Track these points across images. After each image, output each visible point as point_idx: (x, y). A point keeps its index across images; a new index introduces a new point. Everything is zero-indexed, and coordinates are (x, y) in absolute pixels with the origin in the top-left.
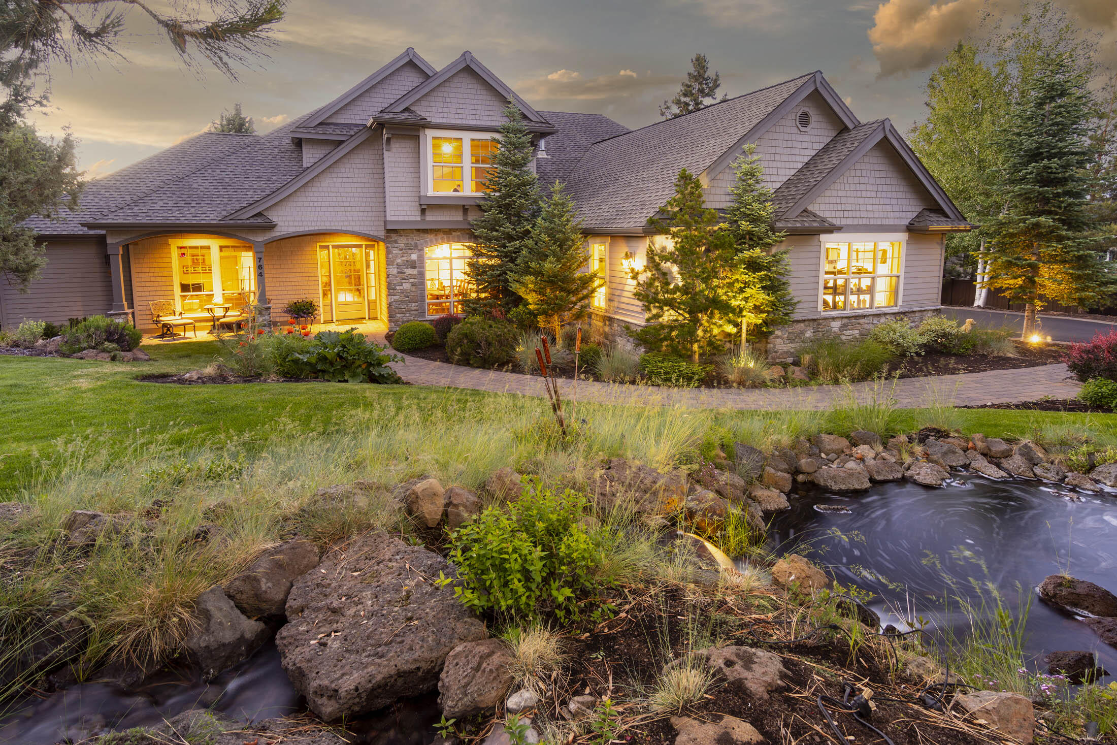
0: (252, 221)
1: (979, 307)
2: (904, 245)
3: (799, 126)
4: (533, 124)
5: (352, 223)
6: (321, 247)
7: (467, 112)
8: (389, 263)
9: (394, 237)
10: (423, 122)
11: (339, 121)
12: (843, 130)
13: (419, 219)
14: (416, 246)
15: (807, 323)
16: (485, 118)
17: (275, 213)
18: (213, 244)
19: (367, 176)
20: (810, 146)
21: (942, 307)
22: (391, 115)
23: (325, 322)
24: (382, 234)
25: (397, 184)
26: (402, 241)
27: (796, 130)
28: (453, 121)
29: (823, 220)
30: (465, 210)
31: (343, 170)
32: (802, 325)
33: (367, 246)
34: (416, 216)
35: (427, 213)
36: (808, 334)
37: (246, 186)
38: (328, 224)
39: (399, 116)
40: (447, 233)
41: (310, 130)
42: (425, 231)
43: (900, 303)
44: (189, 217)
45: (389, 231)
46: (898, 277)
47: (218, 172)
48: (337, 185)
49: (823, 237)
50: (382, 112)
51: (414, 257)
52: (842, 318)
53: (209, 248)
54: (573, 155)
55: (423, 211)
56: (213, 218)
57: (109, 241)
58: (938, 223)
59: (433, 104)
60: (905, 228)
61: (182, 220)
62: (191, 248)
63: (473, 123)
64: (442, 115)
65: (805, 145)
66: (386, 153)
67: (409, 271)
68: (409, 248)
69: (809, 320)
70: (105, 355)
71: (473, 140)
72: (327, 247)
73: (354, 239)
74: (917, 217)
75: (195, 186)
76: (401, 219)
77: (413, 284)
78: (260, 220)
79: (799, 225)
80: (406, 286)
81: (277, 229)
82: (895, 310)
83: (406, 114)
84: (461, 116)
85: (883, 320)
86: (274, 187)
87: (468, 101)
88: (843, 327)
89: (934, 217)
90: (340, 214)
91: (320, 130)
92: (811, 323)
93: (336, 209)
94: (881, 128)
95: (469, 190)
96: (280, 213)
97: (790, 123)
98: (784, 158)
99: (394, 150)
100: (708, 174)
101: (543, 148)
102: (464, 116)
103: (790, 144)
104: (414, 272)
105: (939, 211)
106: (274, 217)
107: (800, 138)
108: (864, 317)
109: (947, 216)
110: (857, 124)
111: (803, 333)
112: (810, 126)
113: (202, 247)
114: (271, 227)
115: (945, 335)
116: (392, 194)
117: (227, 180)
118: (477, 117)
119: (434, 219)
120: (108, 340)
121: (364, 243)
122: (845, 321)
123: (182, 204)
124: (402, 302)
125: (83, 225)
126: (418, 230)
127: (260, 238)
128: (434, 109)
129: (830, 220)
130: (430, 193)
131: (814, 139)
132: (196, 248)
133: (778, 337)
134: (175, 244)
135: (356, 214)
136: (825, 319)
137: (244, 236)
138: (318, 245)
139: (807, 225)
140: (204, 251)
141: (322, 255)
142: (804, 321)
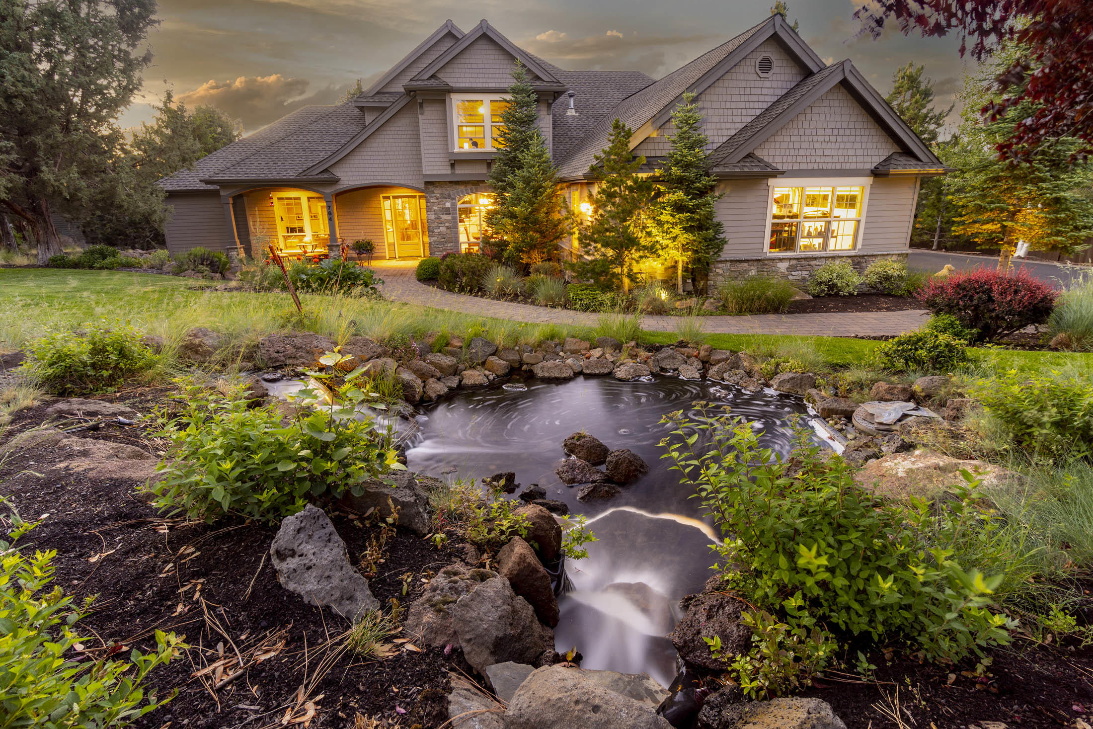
0: (320, 176)
1: (1019, 257)
2: (868, 190)
3: (759, 72)
4: (545, 84)
5: (399, 177)
6: (384, 198)
7: (487, 76)
8: (428, 210)
9: (431, 188)
10: (446, 88)
11: (392, 90)
12: (807, 73)
13: (449, 172)
14: (449, 196)
15: (750, 263)
16: (503, 80)
17: (338, 170)
18: (303, 195)
19: (409, 136)
20: (771, 92)
21: (910, 251)
22: (419, 83)
23: (390, 259)
24: (422, 186)
25: (430, 143)
26: (438, 192)
27: (755, 77)
28: (474, 85)
29: (767, 165)
30: (489, 164)
31: (389, 132)
32: (746, 264)
33: (420, 197)
34: (448, 171)
35: (456, 167)
36: (753, 272)
37: (320, 148)
38: (379, 178)
39: (426, 83)
40: (475, 185)
41: (368, 99)
42: (457, 183)
43: (859, 246)
44: (275, 174)
45: (427, 183)
46: (859, 221)
47: (301, 137)
48: (385, 145)
49: (771, 182)
50: (411, 80)
51: (448, 205)
52: (790, 259)
53: (299, 198)
54: (601, 112)
55: (452, 166)
56: (291, 174)
57: (222, 193)
58: (905, 166)
59: (456, 70)
60: (869, 172)
61: (270, 177)
62: (287, 199)
63: (492, 85)
64: (464, 80)
65: (765, 91)
66: (420, 116)
67: (445, 217)
68: (444, 197)
69: (752, 260)
70: (200, 275)
71: (491, 101)
72: (388, 198)
73: (409, 190)
74: (885, 161)
75: (283, 149)
76: (435, 172)
77: (448, 228)
78: (325, 176)
79: (737, 170)
80: (443, 229)
81: (341, 182)
82: (853, 253)
83: (433, 80)
84: (481, 80)
85: (837, 262)
86: (334, 149)
87: (487, 66)
88: (790, 269)
89: (903, 160)
90: (388, 169)
91: (377, 99)
92: (755, 263)
93: (385, 165)
94: (841, 68)
95: (488, 147)
96: (342, 170)
97: (750, 68)
98: (742, 105)
99: (426, 113)
100: (653, 123)
101: (572, 106)
102: (484, 80)
103: (747, 91)
104: (449, 217)
105: (907, 152)
106: (338, 172)
107: (760, 84)
108: (815, 259)
109: (918, 159)
110: (822, 67)
111: (747, 271)
112: (771, 73)
113: (295, 199)
114: (336, 181)
115: (888, 278)
116: (426, 151)
117: (307, 144)
118: (496, 80)
119: (463, 172)
120: (202, 264)
121: (417, 194)
122: (794, 262)
123: (271, 164)
124: (440, 242)
125: (201, 181)
126: (451, 182)
127: (329, 190)
128: (458, 75)
129: (774, 165)
130: (456, 150)
131: (775, 85)
132: (291, 199)
133: (719, 275)
134: (276, 195)
135: (401, 169)
136: (773, 260)
137: (316, 188)
138: (381, 196)
139: (746, 170)
140: (297, 201)
141: (387, 204)
142: (747, 261)
